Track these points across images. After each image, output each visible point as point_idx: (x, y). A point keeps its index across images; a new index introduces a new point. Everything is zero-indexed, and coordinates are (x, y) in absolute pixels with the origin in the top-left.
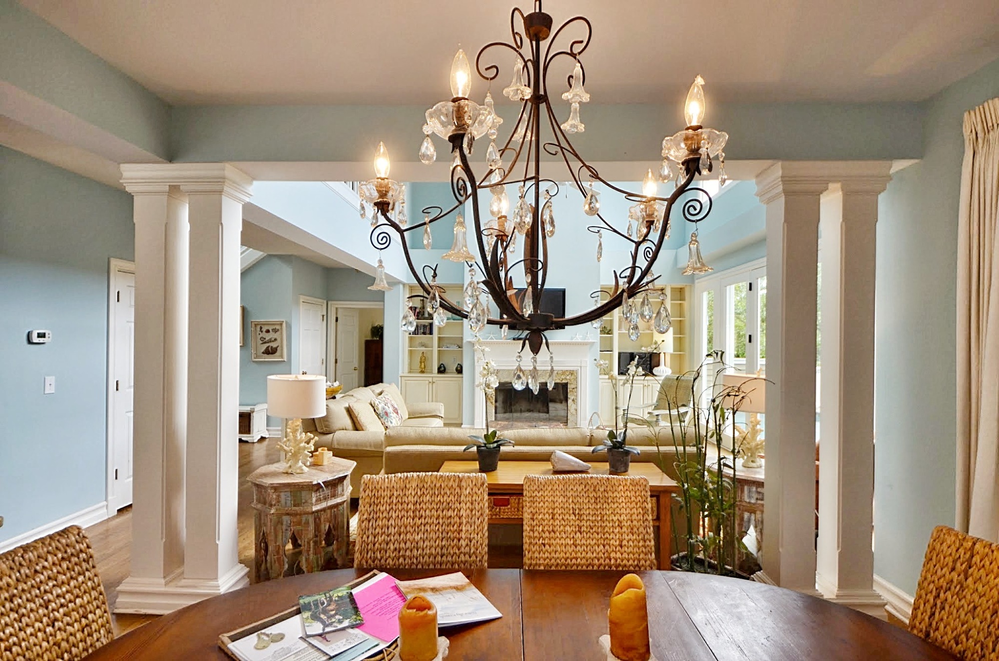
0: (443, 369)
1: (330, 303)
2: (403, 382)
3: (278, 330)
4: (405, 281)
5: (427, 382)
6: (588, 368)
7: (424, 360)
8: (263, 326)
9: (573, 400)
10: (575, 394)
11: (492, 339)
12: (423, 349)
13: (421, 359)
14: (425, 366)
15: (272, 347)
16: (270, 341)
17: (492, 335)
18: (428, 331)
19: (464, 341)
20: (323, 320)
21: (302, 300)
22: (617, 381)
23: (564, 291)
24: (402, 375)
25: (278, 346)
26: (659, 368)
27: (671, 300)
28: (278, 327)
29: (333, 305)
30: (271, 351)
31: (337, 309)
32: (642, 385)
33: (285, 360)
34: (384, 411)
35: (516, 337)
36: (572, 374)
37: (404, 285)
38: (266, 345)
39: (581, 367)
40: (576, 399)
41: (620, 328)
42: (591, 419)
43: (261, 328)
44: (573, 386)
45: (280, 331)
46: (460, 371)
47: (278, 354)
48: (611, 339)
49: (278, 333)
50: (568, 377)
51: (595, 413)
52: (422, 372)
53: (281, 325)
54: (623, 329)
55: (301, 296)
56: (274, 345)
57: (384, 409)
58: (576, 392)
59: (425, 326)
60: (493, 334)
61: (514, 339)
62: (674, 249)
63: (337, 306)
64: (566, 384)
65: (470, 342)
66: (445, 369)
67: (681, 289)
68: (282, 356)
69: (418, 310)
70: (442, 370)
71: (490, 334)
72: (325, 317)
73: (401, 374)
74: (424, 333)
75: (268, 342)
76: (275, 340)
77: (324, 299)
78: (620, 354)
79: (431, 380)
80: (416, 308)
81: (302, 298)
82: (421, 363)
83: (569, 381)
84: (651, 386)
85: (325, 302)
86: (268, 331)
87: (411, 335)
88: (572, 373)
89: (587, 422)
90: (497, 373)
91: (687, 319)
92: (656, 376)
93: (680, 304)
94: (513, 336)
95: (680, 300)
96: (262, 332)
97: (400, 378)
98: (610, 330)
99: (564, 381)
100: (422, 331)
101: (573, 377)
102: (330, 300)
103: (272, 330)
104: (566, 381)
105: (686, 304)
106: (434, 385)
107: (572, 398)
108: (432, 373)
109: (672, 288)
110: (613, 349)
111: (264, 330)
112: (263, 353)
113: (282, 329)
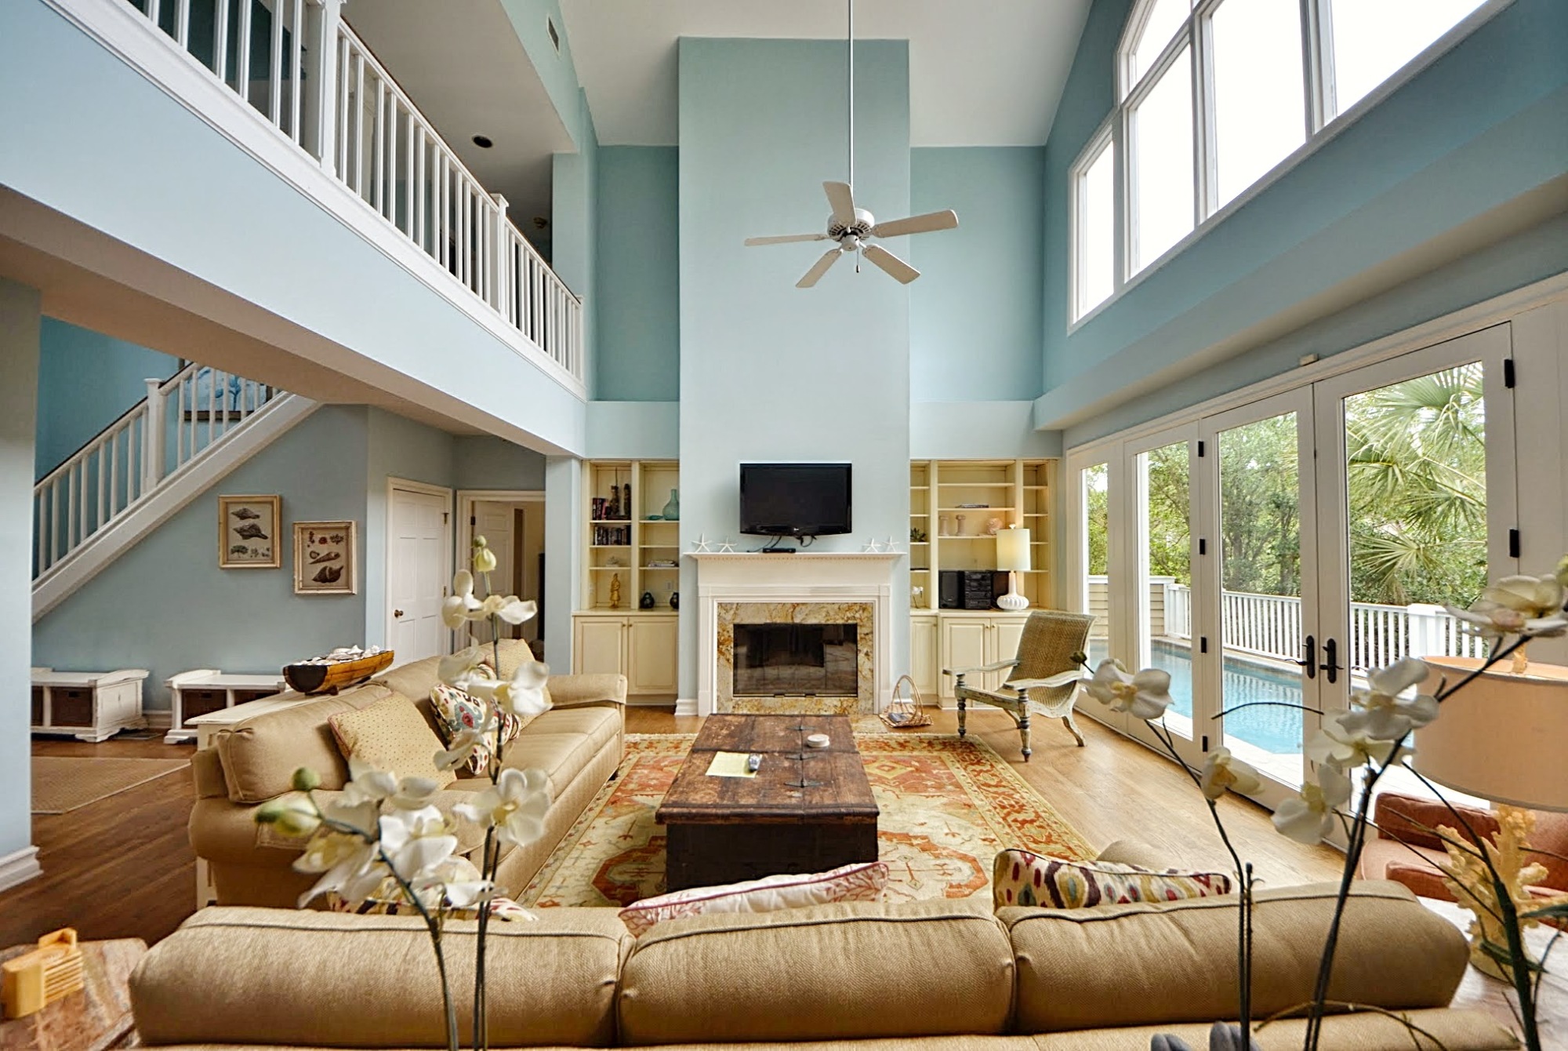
0: (648, 601)
1: (458, 493)
2: (579, 626)
3: (342, 538)
4: (582, 454)
5: (620, 625)
6: (891, 598)
7: (618, 587)
8: (314, 532)
9: (867, 654)
10: (870, 643)
11: (727, 550)
12: (616, 568)
13: (613, 585)
14: (619, 596)
15: (331, 569)
16: (328, 558)
17: (727, 545)
18: (624, 540)
19: (681, 556)
20: (446, 521)
21: (391, 487)
22: (940, 621)
23: (848, 468)
24: (578, 613)
25: (341, 568)
26: (1007, 596)
27: (1025, 484)
28: (342, 534)
29: (466, 498)
30: (328, 577)
31: (473, 503)
32: (981, 627)
33: (355, 591)
34: (462, 714)
35: (769, 546)
36: (864, 610)
37: (582, 461)
38: (321, 566)
39: (879, 597)
40: (872, 652)
41: (940, 532)
42: (897, 687)
43: (312, 534)
44: (865, 630)
45: (345, 540)
46: (675, 605)
47: (342, 580)
48: (927, 550)
49: (343, 544)
50: (857, 615)
51: (902, 677)
52: (614, 607)
53: (347, 528)
54: (945, 532)
55: (391, 480)
56: (335, 565)
57: (462, 709)
58: (872, 640)
59: (619, 530)
60: (730, 542)
61: (765, 551)
62: (1029, 400)
63: (473, 499)
64: (855, 626)
65: (689, 557)
66: (653, 601)
67: (1037, 466)
68: (348, 586)
69: (607, 504)
70: (647, 603)
71: (724, 542)
72: (450, 518)
73: (574, 611)
74: (618, 542)
75: (324, 561)
76: (337, 556)
77: (449, 487)
78: (941, 573)
79: (625, 622)
80: (603, 501)
81: (392, 483)
82: (612, 591)
83: (858, 621)
84: (996, 629)
85: (451, 491)
86: (323, 541)
87: (596, 546)
88: (864, 607)
89: (892, 691)
90: (737, 609)
91: (1050, 516)
92: (1002, 610)
93: (1037, 491)
94: (762, 546)
95: (1037, 485)
96: (313, 542)
97: (572, 619)
98: (924, 535)
99: (850, 622)
100: (614, 538)
101: (866, 614)
102: (460, 489)
103: (332, 538)
104: (855, 622)
105: (1048, 491)
106: (631, 629)
107: (865, 650)
108: (629, 608)
109: (1025, 466)
110: (929, 565)
111: (317, 537)
112: (315, 580)
113: (348, 536)
